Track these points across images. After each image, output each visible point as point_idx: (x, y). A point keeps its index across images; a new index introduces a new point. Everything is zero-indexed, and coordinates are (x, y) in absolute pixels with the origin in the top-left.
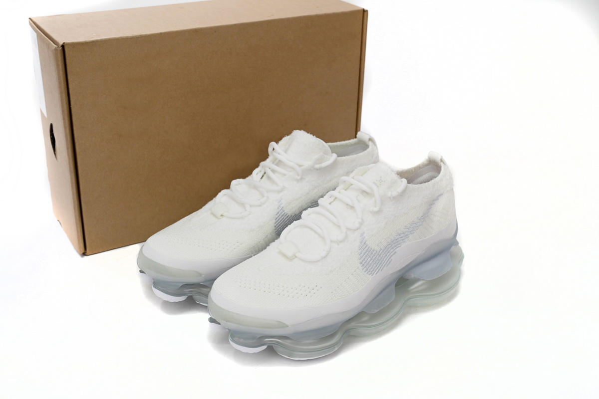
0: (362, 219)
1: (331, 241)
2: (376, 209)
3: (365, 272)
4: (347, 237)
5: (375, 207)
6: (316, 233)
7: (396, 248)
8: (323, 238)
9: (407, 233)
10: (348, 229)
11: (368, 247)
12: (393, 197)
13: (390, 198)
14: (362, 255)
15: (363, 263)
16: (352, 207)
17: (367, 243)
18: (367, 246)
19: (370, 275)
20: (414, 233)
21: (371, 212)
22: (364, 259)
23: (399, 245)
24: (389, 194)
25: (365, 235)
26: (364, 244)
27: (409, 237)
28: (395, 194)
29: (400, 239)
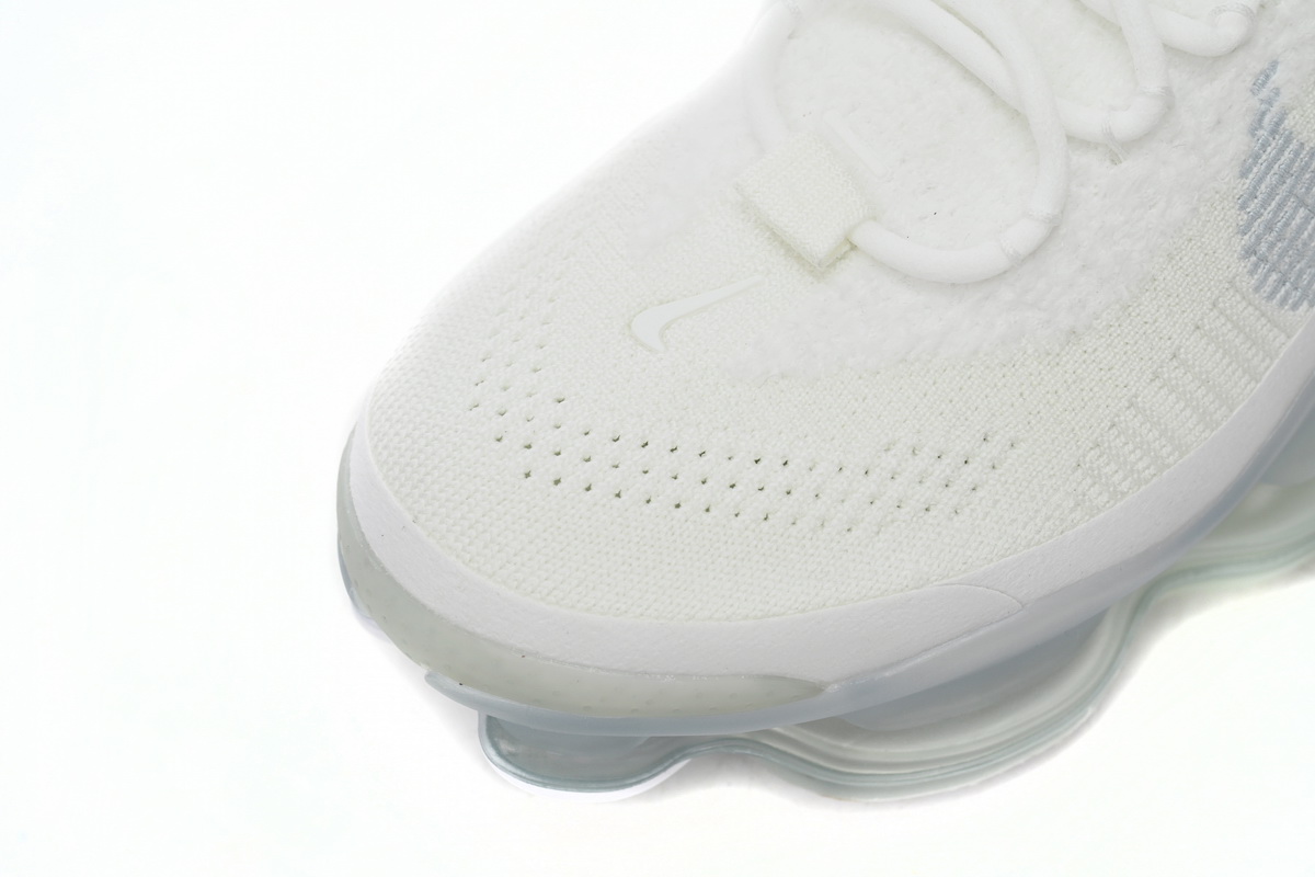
1: (1070, 139)
3: (1271, 296)
4: (1169, 102)
6: (970, 75)
8: (1017, 116)
11: (1294, 146)
14: (1253, 206)
15: (1263, 248)
17: (1289, 123)
18: (1288, 141)
19: (1295, 307)
22: (1269, 228)
25: (1277, 78)
26: (1273, 132)
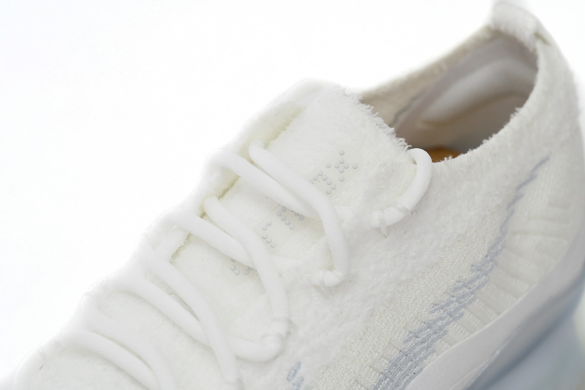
0: (290, 322)
2: (332, 278)
5: (331, 268)
7: (408, 382)
9: (440, 323)
10: (240, 359)
12: (389, 227)
13: (378, 230)
16: (250, 271)
20: (462, 315)
21: (317, 288)
23: (418, 368)
24: (375, 218)
27: (446, 332)
28: (393, 215)
29: (417, 349)
